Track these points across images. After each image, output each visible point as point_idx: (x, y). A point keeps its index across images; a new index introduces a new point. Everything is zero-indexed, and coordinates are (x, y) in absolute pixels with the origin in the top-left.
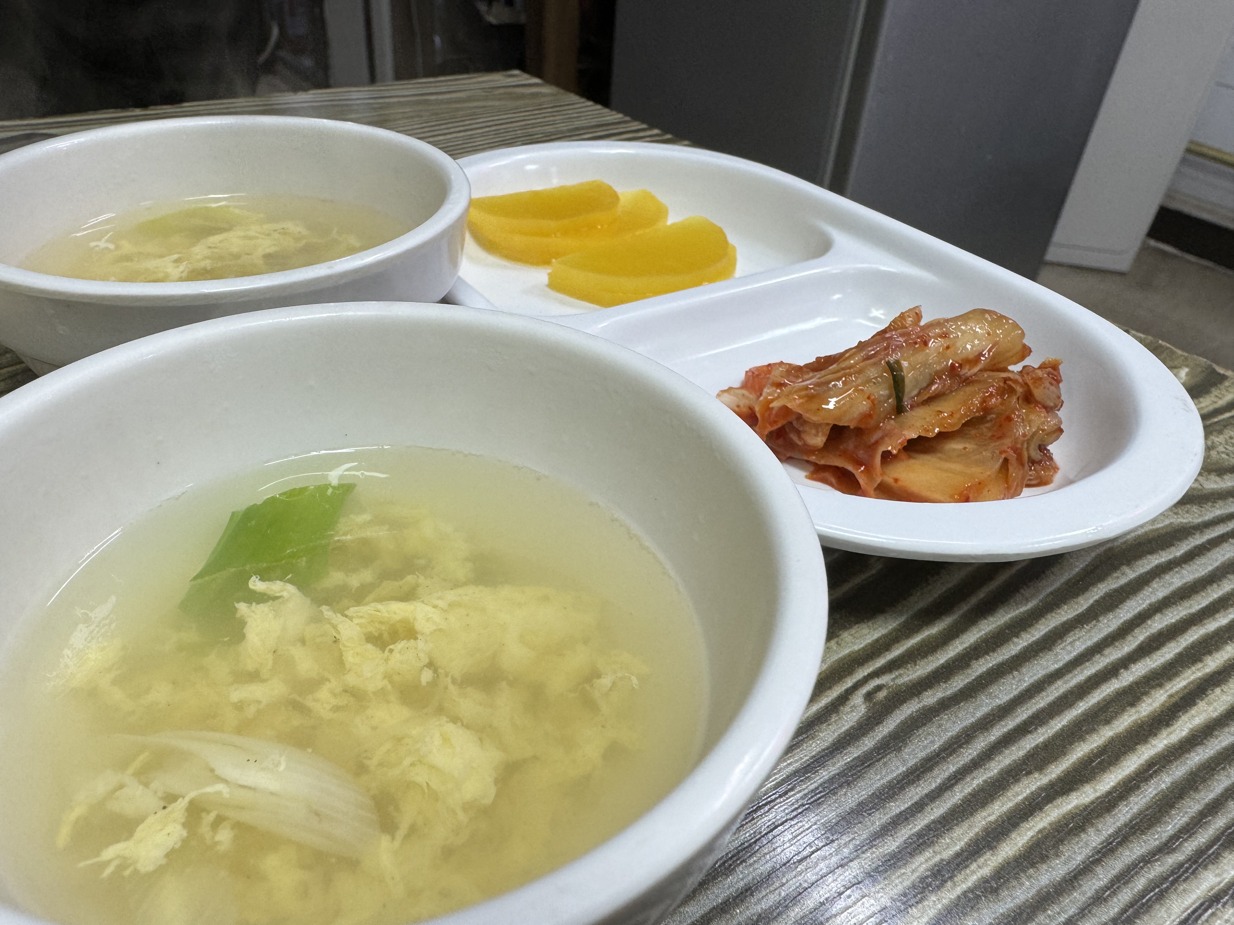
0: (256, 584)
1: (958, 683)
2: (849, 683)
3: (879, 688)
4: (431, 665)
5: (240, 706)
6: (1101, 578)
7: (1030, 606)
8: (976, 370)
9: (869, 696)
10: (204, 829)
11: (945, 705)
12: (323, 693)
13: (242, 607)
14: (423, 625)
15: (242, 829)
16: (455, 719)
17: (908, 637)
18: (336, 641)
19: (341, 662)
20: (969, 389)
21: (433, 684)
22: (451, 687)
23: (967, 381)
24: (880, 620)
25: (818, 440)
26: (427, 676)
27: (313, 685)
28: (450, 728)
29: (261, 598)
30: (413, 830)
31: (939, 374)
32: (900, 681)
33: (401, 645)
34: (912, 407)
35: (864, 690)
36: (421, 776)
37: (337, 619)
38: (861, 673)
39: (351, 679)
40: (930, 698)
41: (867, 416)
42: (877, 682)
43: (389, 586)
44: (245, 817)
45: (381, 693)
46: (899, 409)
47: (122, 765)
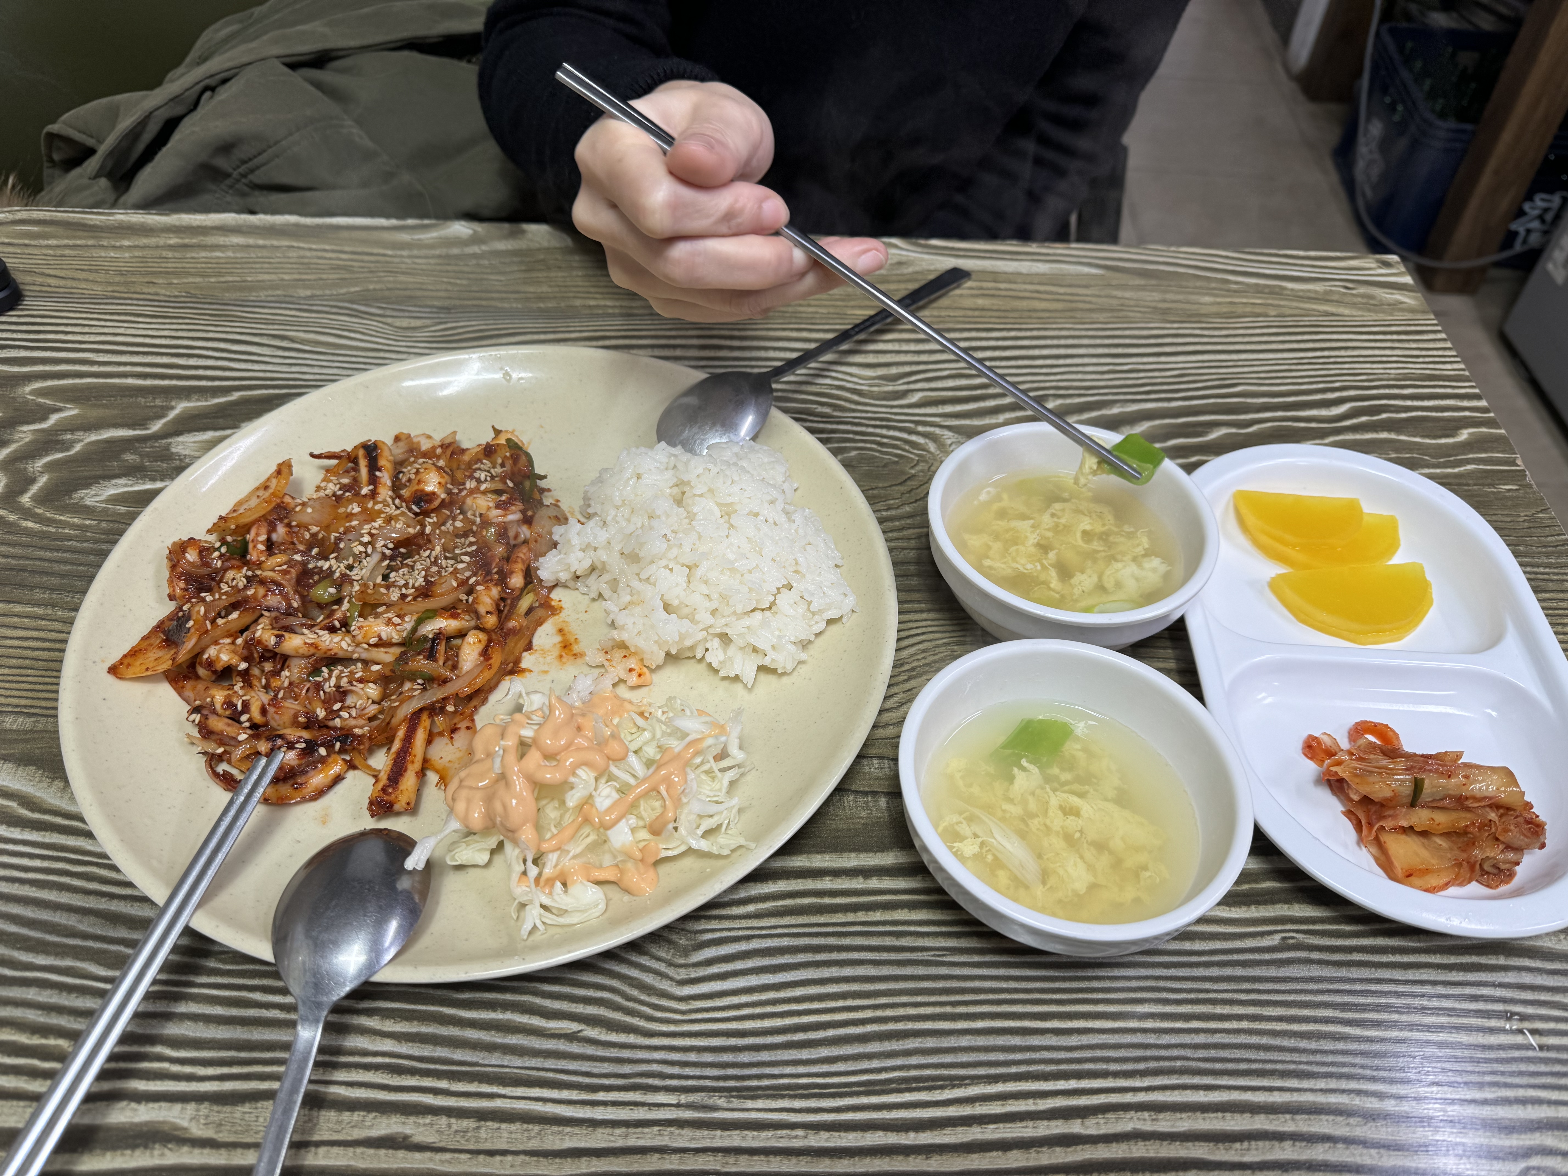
0: (1024, 762)
1: (1338, 957)
2: (1279, 928)
3: (1293, 938)
4: (1081, 831)
5: (1004, 811)
6: (1479, 954)
7: (1418, 945)
8: (1476, 805)
9: (1284, 939)
10: (984, 851)
11: (1320, 962)
12: (1036, 821)
13: (1016, 770)
14: (1083, 813)
15: (996, 858)
16: (1082, 857)
17: (1330, 923)
18: (1047, 802)
19: (1046, 812)
20: (1464, 815)
21: (1079, 839)
22: (1085, 845)
23: (1468, 809)
24: (1322, 908)
25: (1356, 798)
26: (1077, 835)
27: (1032, 816)
28: (1078, 860)
29: (1024, 769)
30: (1051, 887)
31: (1451, 797)
32: (1307, 941)
33: (1072, 818)
34: (1423, 807)
35: (1284, 935)
36: (1061, 872)
37: (1051, 793)
38: (1289, 927)
39: (1048, 822)
40: (1315, 955)
41: (1390, 800)
42: (1294, 935)
43: (1076, 787)
44: (999, 855)
45: (1058, 833)
46: (1413, 804)
47: (961, 814)
